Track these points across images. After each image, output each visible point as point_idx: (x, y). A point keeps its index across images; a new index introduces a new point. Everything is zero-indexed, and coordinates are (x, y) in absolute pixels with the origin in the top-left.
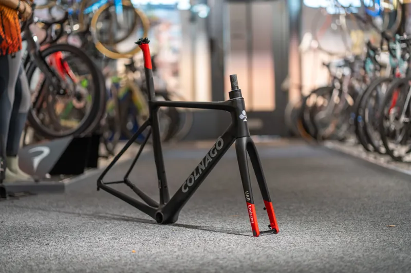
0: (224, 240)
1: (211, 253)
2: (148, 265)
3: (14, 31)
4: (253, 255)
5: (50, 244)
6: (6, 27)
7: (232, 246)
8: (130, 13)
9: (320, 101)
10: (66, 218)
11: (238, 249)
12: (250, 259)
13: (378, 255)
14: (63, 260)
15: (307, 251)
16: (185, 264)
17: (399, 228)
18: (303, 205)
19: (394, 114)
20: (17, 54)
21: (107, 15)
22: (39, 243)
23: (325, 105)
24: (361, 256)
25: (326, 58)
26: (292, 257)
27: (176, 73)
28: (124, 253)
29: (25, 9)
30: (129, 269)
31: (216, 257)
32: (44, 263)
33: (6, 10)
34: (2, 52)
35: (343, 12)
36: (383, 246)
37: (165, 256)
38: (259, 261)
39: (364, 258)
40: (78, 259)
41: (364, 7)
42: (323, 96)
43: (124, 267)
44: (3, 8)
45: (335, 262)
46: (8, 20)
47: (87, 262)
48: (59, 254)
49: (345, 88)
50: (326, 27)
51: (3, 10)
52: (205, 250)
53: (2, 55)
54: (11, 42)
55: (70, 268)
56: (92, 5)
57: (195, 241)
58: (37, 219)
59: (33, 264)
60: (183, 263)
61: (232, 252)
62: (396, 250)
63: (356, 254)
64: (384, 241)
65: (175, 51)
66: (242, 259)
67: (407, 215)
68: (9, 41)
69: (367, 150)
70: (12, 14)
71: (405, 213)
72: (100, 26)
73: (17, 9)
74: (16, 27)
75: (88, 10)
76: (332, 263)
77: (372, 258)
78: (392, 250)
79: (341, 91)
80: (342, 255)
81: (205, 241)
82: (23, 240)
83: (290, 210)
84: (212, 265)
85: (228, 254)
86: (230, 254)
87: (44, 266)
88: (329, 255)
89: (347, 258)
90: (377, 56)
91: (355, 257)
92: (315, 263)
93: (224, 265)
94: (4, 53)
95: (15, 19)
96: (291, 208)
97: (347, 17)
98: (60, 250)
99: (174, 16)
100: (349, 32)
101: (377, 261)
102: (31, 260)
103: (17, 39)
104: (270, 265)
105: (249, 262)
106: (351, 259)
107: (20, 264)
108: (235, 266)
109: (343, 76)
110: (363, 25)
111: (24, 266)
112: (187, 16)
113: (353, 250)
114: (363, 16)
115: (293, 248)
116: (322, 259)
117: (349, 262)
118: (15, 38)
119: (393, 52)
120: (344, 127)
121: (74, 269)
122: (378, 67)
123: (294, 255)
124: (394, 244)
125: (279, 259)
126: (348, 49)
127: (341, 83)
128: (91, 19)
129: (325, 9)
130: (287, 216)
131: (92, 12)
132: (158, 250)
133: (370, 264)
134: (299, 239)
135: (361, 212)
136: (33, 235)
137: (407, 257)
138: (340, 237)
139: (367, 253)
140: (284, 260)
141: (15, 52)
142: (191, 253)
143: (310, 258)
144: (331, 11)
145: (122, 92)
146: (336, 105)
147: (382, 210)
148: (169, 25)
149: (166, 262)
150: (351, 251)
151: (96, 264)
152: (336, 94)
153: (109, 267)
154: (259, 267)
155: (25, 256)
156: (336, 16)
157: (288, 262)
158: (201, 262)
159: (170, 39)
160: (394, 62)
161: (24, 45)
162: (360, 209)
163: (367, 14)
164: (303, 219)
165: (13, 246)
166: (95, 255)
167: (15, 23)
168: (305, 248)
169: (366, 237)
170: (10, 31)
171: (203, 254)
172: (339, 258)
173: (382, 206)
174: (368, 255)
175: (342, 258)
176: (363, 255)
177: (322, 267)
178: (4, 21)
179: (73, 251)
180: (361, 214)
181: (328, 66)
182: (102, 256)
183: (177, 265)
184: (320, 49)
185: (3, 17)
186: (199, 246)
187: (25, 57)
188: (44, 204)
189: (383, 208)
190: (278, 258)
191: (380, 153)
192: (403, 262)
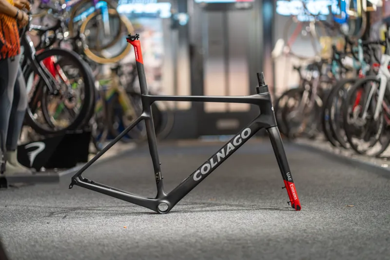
0: (203, 218)
1: (192, 227)
2: (138, 237)
3: (13, 37)
4: (228, 229)
5: (51, 222)
6: (6, 33)
7: (210, 222)
8: (116, 21)
9: (291, 102)
10: (63, 203)
11: (216, 225)
12: (225, 232)
13: (336, 228)
14: (64, 235)
15: (275, 225)
16: (170, 236)
17: (356, 208)
18: (273, 191)
19: (357, 112)
20: (16, 57)
21: (95, 23)
22: (41, 222)
23: (296, 106)
24: (322, 228)
25: (297, 62)
26: (262, 230)
27: (158, 77)
28: (116, 229)
29: (23, 17)
30: (122, 240)
31: (196, 231)
32: (47, 237)
33: (6, 18)
34: (2, 56)
35: (312, 19)
36: (341, 221)
37: (152, 231)
38: (234, 233)
39: (324, 230)
40: (76, 234)
41: (332, 15)
42: (294, 97)
43: (117, 239)
44: (3, 16)
45: (299, 233)
46: (7, 26)
47: (85, 235)
48: (59, 229)
49: (315, 90)
50: (297, 33)
51: (3, 18)
52: (186, 226)
53: (2, 59)
54: (11, 47)
55: (70, 240)
56: (81, 13)
57: (178, 219)
58: (36, 203)
59: (38, 237)
60: (168, 235)
61: (210, 227)
62: (352, 224)
63: (317, 227)
64: (342, 217)
65: (157, 57)
66: (219, 232)
67: (365, 198)
68: (9, 46)
69: (334, 145)
70: (11, 21)
71: (363, 196)
72: (88, 32)
73: (16, 17)
74: (15, 33)
75: (77, 18)
76: (296, 234)
77: (331, 230)
78: (349, 224)
79: (310, 93)
80: (305, 228)
81: (187, 219)
82: (26, 220)
83: (261, 194)
84: (193, 236)
85: (207, 228)
86: (209, 228)
87: (48, 239)
88: (294, 228)
89: (309, 230)
90: (342, 60)
91: (317, 229)
92: (281, 234)
93: (203, 236)
94: (4, 57)
95: (14, 26)
96: (263, 193)
97: (316, 24)
98: (60, 227)
99: (156, 24)
100: (319, 38)
101: (335, 232)
102: (35, 235)
103: (15, 44)
104: (243, 235)
105: (225, 234)
106: (313, 231)
107: (26, 237)
108: (212, 237)
109: (313, 78)
110: (331, 31)
111: (30, 239)
112: (169, 23)
113: (315, 224)
114: (330, 23)
115: (263, 223)
116: (288, 231)
117: (311, 233)
118: (14, 43)
119: (356, 55)
120: (314, 126)
121: (74, 240)
122: (343, 70)
123: (264, 228)
124: (351, 219)
125: (251, 231)
126: (317, 54)
127: (311, 85)
128: (80, 27)
129: (296, 16)
130: (259, 199)
131: (81, 20)
132: (146, 226)
133: (329, 234)
134: (268, 216)
135: (324, 196)
136: (34, 216)
137: (361, 229)
138: (305, 214)
139: (327, 227)
140: (255, 232)
141: (14, 56)
142: (174, 228)
143: (277, 230)
144: (302, 18)
145: (108, 95)
146: (306, 106)
147: (343, 194)
148: (152, 33)
149: (153, 235)
150: (313, 225)
151: (93, 237)
152: (306, 95)
153: (104, 238)
154: (234, 238)
155: (30, 232)
156: (306, 23)
157: (258, 234)
158: (183, 235)
159: (153, 45)
160: (357, 64)
161: (22, 49)
162: (324, 193)
163: (334, 21)
164: (273, 201)
165: (18, 224)
166: (91, 230)
167: (14, 30)
168: (273, 223)
169: (327, 215)
170: (10, 37)
171: (185, 229)
172: (302, 230)
173: (343, 191)
174: (327, 228)
175: (305, 230)
176: (324, 228)
177: (288, 237)
178: (4, 27)
179: (71, 227)
180: (325, 197)
181: (298, 69)
182: (97, 231)
183: (163, 236)
184: (291, 54)
185: (3, 24)
186: (181, 223)
187: (22, 61)
188: (42, 192)
189: (344, 192)
190: (249, 230)
191: (345, 148)
192: (357, 233)
